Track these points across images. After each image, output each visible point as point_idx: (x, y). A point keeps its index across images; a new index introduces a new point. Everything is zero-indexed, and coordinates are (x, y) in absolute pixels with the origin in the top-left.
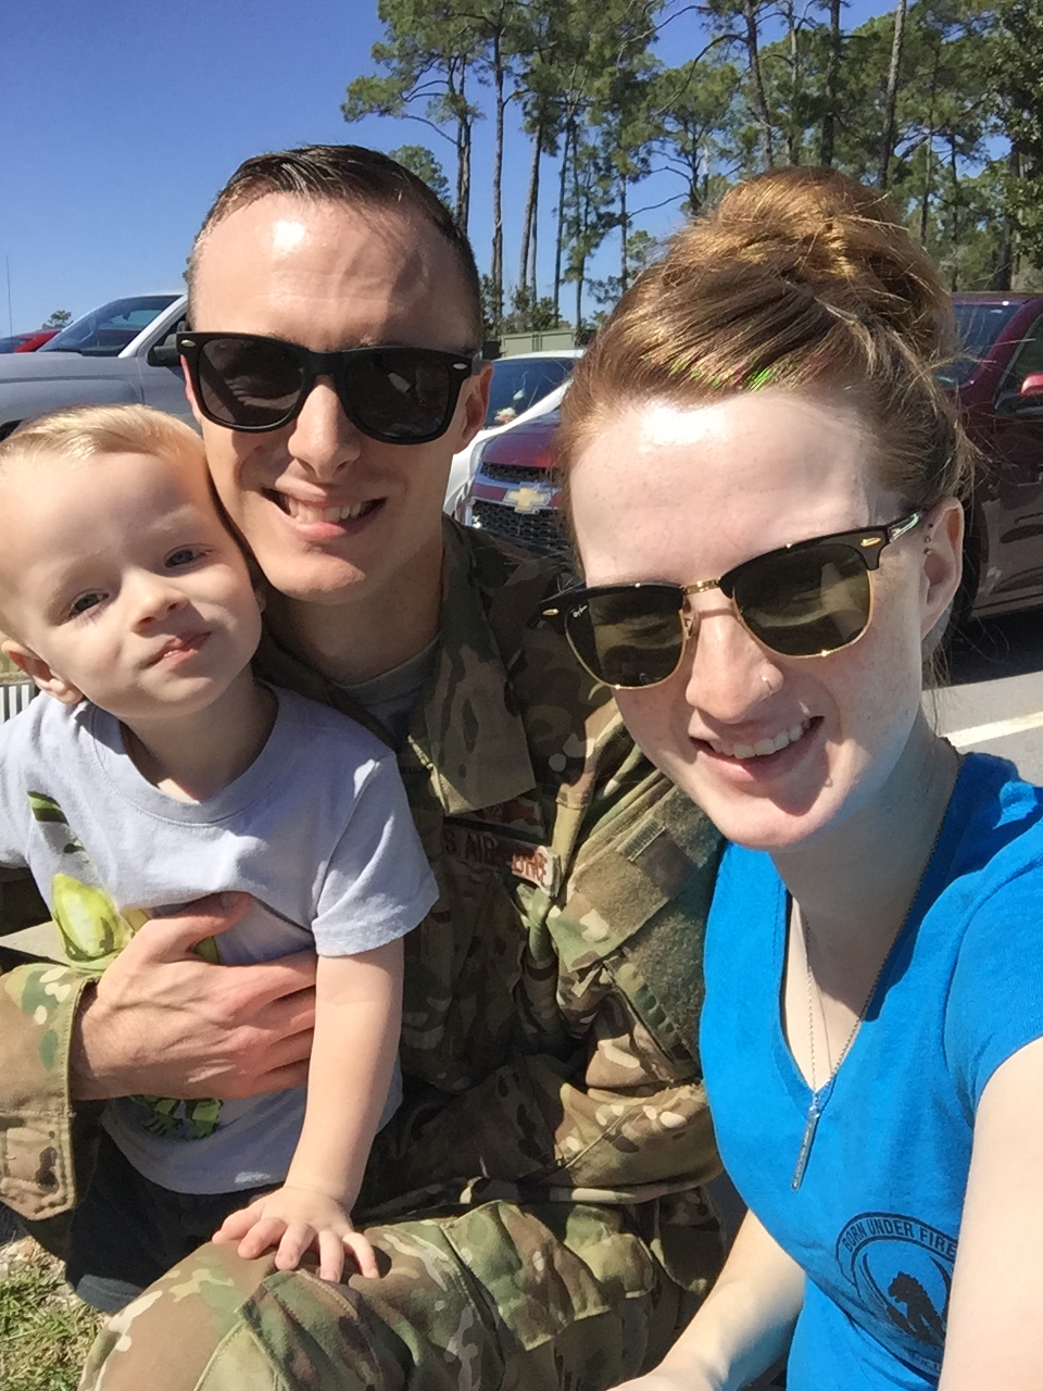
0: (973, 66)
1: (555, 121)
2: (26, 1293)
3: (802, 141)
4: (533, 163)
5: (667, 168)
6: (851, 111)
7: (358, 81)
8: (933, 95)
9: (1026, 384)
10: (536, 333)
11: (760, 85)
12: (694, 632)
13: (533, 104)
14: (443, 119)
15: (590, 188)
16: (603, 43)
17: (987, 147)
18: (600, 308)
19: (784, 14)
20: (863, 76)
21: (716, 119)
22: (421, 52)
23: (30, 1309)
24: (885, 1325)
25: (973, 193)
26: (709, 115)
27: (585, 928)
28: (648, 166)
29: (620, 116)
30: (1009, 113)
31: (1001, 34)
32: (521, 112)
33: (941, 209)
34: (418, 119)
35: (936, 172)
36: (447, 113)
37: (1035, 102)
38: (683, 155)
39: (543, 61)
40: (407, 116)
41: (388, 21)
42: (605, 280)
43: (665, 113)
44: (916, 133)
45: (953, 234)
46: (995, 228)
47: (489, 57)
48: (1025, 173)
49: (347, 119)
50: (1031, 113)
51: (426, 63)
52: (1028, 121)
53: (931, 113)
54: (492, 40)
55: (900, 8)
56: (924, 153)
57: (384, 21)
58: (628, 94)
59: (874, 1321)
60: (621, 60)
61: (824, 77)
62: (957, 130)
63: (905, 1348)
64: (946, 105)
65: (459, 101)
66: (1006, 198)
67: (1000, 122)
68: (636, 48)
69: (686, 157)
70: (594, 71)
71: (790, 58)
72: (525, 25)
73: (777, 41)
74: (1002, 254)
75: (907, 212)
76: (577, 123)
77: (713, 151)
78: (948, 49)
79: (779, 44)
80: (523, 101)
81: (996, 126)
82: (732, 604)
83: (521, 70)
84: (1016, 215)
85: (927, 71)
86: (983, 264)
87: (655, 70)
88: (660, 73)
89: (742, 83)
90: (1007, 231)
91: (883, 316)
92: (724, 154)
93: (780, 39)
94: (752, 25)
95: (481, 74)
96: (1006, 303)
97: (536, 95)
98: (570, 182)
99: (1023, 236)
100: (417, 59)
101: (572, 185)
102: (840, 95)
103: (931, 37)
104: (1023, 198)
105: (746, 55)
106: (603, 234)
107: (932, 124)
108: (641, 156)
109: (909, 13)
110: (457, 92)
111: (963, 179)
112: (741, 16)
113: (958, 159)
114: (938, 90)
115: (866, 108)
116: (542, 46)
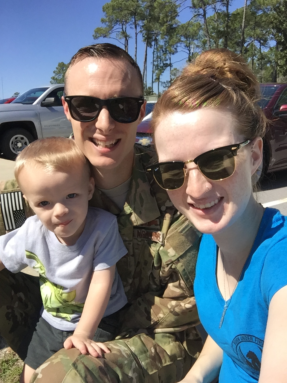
0: (265, 21)
1: (151, 38)
2: (9, 362)
3: (219, 43)
4: (145, 50)
5: (182, 51)
6: (232, 34)
7: (97, 29)
8: (254, 29)
9: (281, 108)
10: (147, 96)
11: (207, 28)
12: (188, 174)
13: (145, 34)
14: (120, 38)
15: (161, 56)
16: (164, 17)
17: (270, 43)
18: (164, 89)
19: (213, 8)
20: (235, 25)
21: (195, 37)
22: (114, 20)
23: (10, 366)
24: (246, 366)
25: (266, 56)
26: (193, 36)
27: (169, 253)
28: (177, 50)
29: (169, 37)
30: (276, 34)
31: (273, 12)
32: (142, 36)
33: (257, 60)
34: (114, 38)
35: (256, 50)
36: (122, 37)
37: (283, 31)
38: (186, 47)
39: (148, 23)
40: (110, 38)
41: (105, 12)
42: (166, 82)
43: (181, 36)
44: (250, 40)
45: (261, 67)
46: (272, 66)
47: (133, 21)
48: (280, 50)
49: (94, 39)
50: (282, 34)
51: (116, 23)
52: (281, 36)
53: (254, 34)
54: (134, 16)
55: (245, 6)
56: (252, 45)
57: (104, 12)
58: (171, 31)
59: (242, 364)
60: (169, 22)
61: (224, 25)
62: (261, 39)
63: (251, 372)
64: (258, 32)
65: (125, 33)
66: (275, 57)
67: (273, 37)
68: (173, 18)
69: (187, 48)
70: (162, 25)
71: (215, 20)
72: (142, 12)
73: (211, 16)
74: (274, 72)
75: (248, 61)
76: (157, 39)
77: (194, 46)
78: (258, 17)
79: (212, 16)
80: (142, 33)
81: (272, 38)
82: (197, 166)
83: (142, 25)
84: (278, 62)
85: (253, 23)
86: (269, 76)
87: (178, 24)
88: (180, 25)
89: (202, 27)
90: (275, 67)
91: (239, 88)
92: (198, 46)
93: (212, 15)
94: (205, 11)
95: (131, 26)
96: (275, 86)
97: (146, 31)
98: (155, 55)
99: (280, 68)
100: (113, 22)
101: (156, 56)
102: (229, 30)
103: (254, 13)
104: (279, 57)
105: (203, 20)
106: (165, 69)
107: (254, 37)
108: (175, 48)
109: (248, 7)
110: (124, 31)
111: (263, 52)
112: (201, 9)
113: (262, 47)
114: (256, 28)
115: (236, 33)
116: (148, 18)
